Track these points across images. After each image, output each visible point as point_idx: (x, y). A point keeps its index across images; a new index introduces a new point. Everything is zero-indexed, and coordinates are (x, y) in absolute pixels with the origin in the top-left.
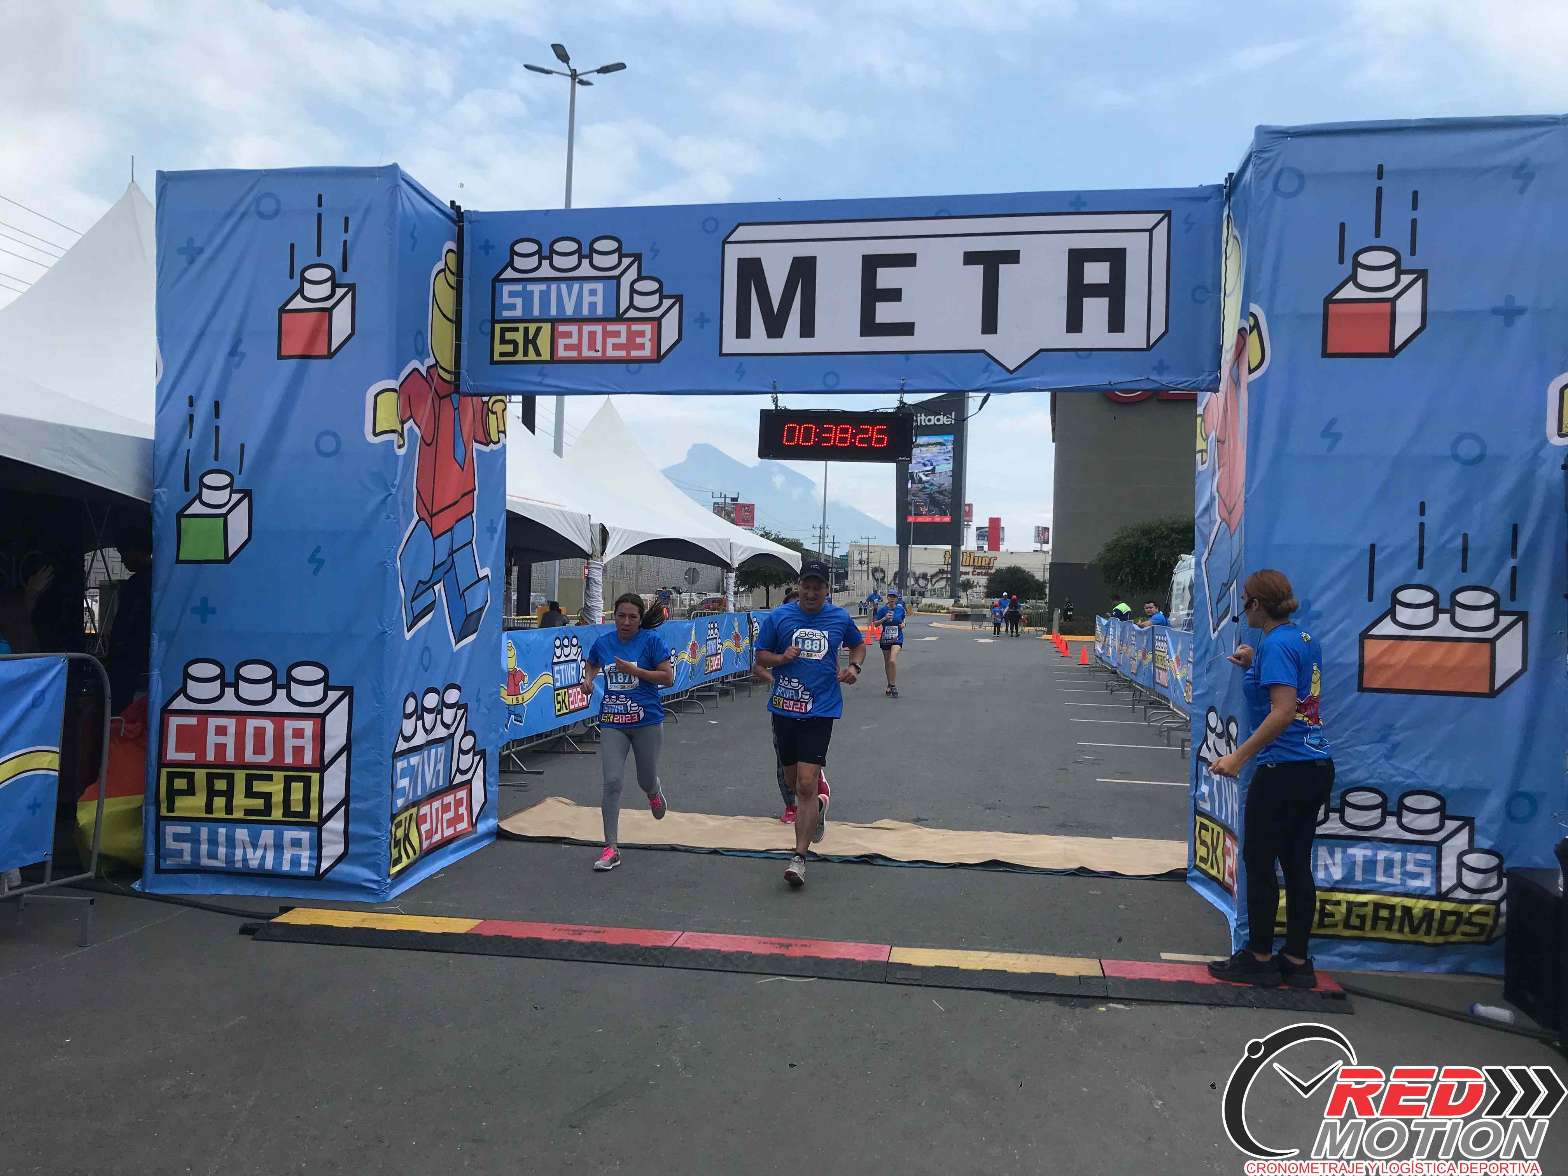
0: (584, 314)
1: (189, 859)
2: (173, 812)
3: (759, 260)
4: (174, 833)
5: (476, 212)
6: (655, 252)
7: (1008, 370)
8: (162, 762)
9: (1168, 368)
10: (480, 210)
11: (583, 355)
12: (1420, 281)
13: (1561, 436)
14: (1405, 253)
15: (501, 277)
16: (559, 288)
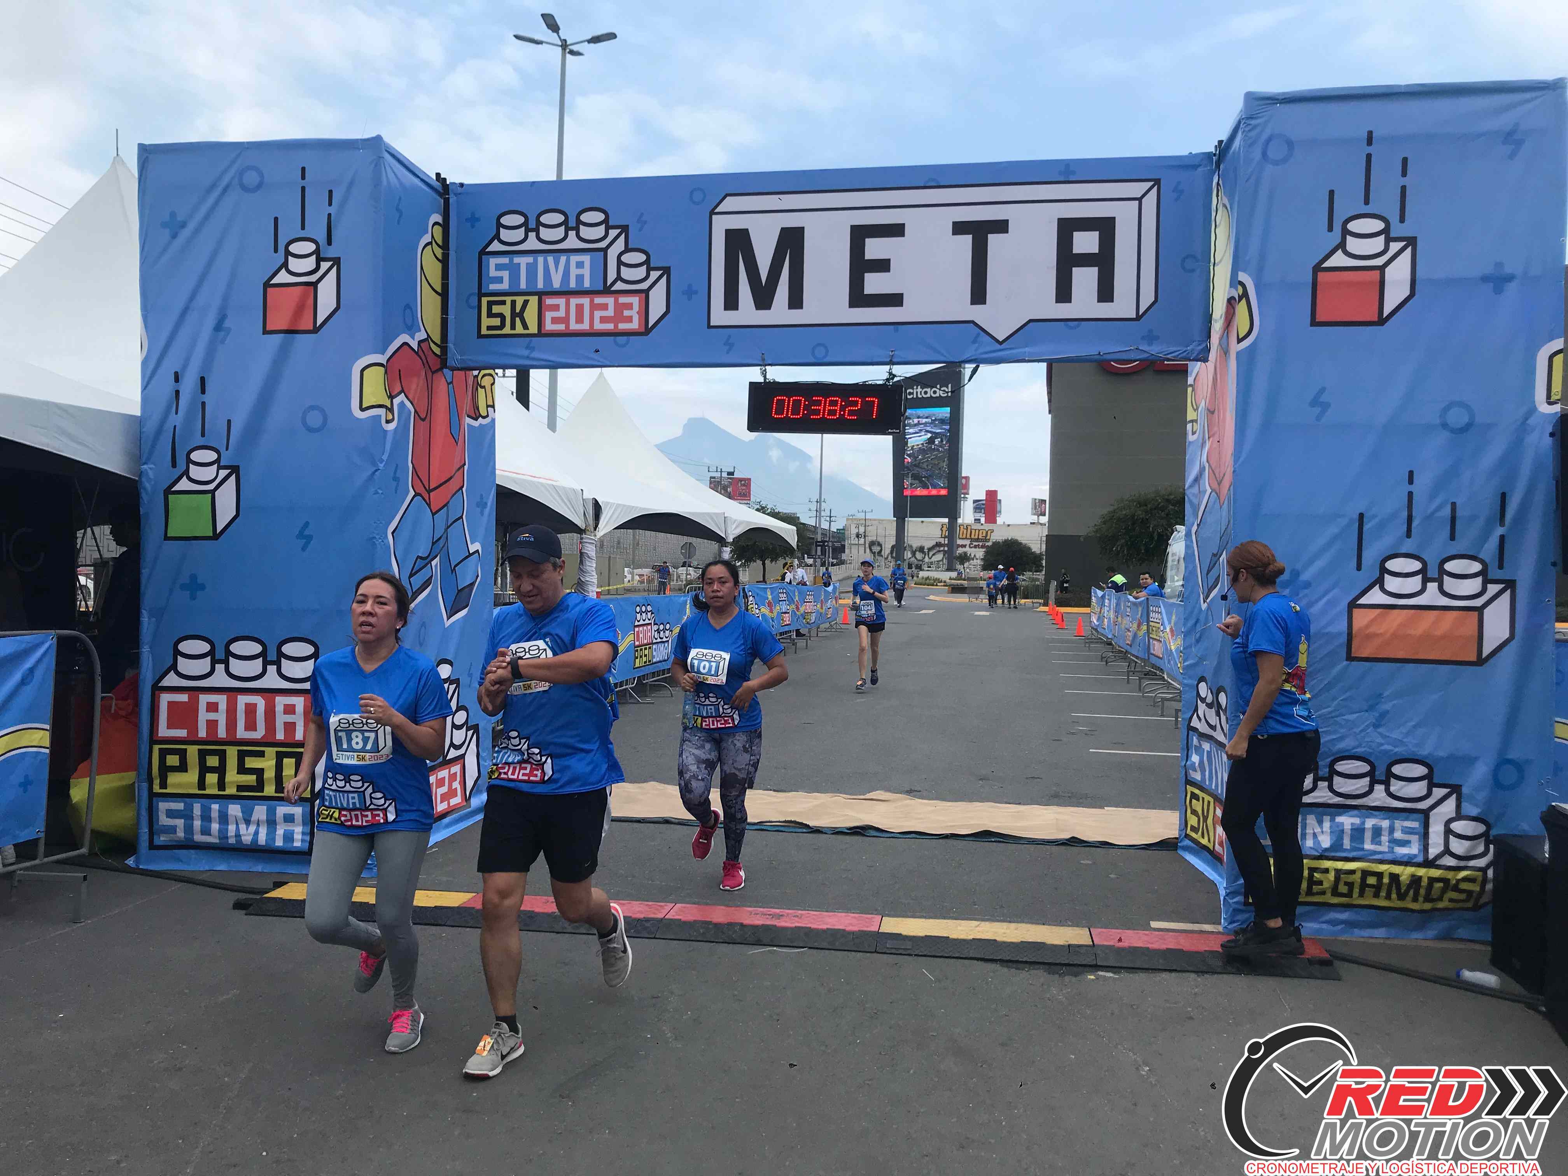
0: (571, 286)
1: (183, 835)
2: (166, 789)
3: (746, 231)
4: (167, 810)
6: (642, 223)
7: (997, 340)
8: (154, 739)
9: (1157, 338)
10: (467, 182)
11: (571, 328)
12: (1409, 249)
13: (1550, 403)
14: (1394, 219)
15: (489, 249)
16: (546, 261)
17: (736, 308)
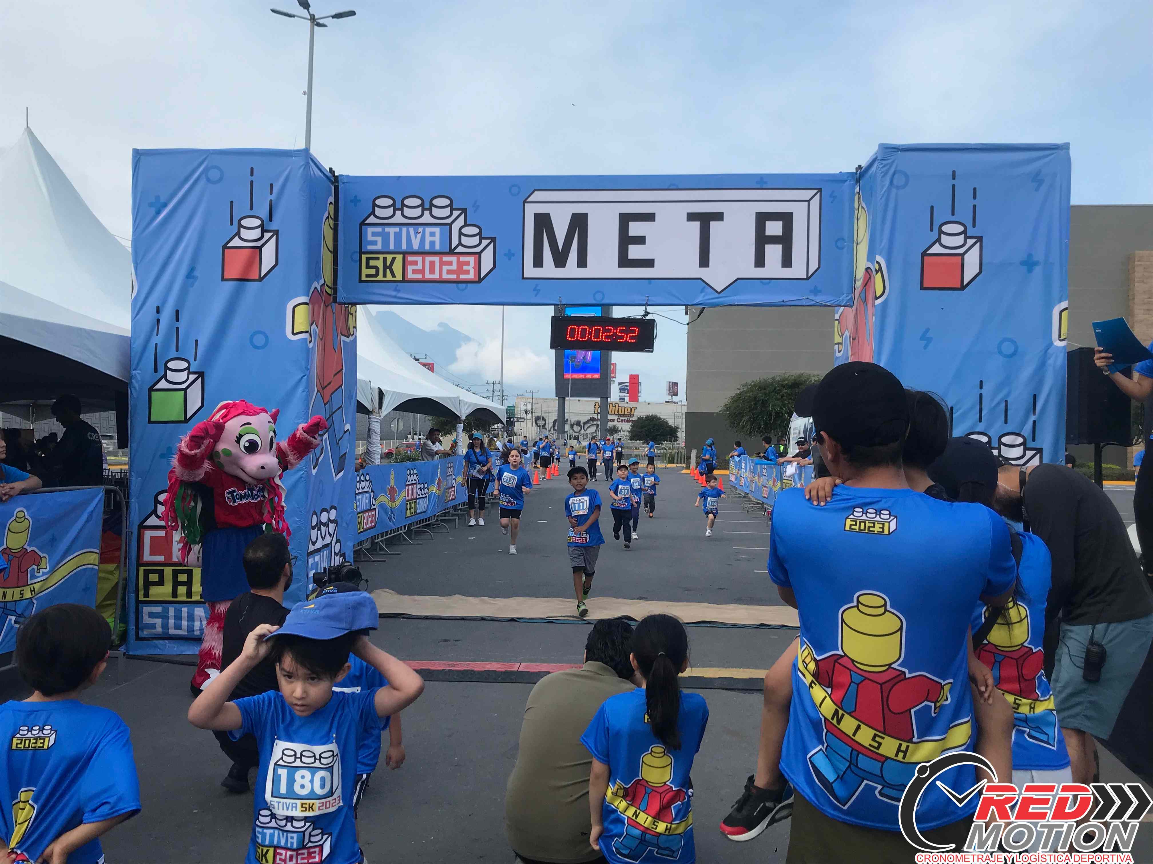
0: (426, 249)
1: (161, 630)
2: (148, 597)
3: (548, 215)
4: (149, 613)
5: (348, 176)
6: (476, 207)
7: (717, 292)
8: (140, 562)
9: (820, 291)
10: (351, 175)
11: (426, 277)
12: (979, 244)
13: (1060, 340)
14: (969, 225)
15: (366, 222)
16: (408, 232)
17: (541, 266)
